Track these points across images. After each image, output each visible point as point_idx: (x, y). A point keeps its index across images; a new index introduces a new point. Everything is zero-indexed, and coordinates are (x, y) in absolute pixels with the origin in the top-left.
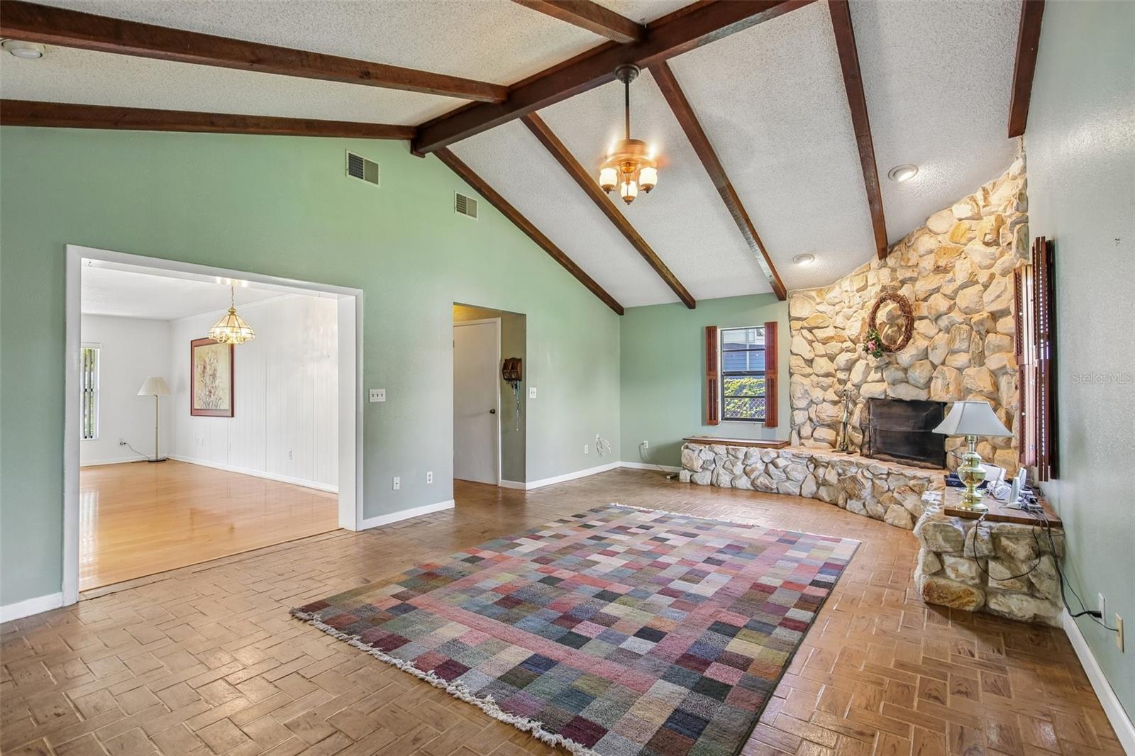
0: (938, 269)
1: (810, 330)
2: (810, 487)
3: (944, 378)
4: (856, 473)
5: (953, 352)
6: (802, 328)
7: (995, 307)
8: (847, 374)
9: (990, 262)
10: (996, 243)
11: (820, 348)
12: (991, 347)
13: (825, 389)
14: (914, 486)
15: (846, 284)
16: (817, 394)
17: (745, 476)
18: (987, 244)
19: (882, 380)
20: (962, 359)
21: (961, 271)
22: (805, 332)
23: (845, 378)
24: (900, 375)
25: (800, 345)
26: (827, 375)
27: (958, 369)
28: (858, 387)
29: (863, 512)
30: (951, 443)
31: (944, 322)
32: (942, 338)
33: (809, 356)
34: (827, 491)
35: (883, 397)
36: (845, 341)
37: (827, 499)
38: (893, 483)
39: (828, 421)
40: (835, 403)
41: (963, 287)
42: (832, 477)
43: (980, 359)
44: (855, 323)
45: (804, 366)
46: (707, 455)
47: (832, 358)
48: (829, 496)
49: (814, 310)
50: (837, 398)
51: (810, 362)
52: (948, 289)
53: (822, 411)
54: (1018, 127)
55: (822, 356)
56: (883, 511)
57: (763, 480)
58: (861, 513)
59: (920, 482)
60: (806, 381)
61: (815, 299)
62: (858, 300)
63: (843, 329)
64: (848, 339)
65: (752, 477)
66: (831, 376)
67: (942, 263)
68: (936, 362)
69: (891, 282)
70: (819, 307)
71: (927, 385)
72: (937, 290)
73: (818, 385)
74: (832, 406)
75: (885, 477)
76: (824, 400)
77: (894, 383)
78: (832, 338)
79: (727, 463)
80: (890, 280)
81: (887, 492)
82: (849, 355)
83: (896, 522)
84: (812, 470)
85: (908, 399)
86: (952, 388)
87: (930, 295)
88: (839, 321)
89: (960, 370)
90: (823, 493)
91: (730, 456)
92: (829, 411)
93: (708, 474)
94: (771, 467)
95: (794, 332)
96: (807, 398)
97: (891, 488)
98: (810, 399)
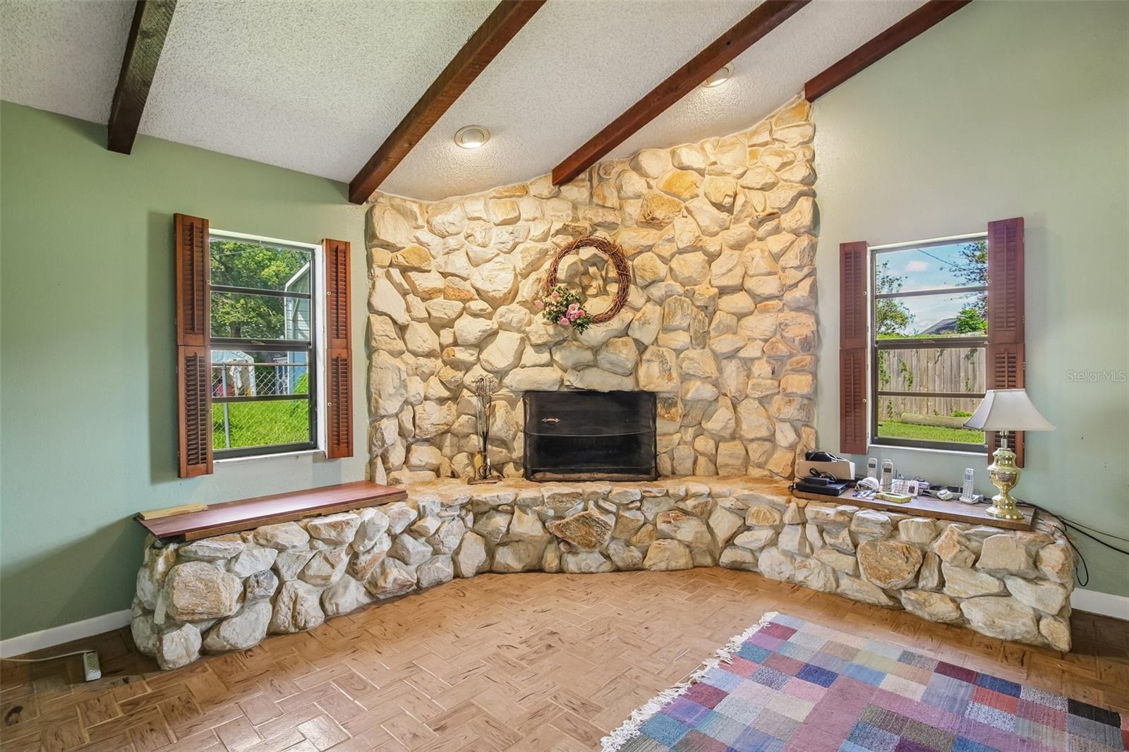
0: (650, 222)
1: (404, 270)
2: (473, 557)
3: (663, 361)
4: (585, 509)
5: (666, 329)
6: (391, 265)
7: (724, 282)
8: (475, 352)
9: (717, 229)
10: (730, 210)
11: (419, 308)
12: (721, 326)
13: (425, 377)
14: (695, 507)
15: (476, 207)
16: (416, 387)
17: (353, 582)
18: (719, 206)
19: (549, 364)
20: (682, 339)
21: (683, 231)
22: (395, 273)
23: (472, 359)
24: (587, 356)
25: (388, 298)
26: (429, 355)
27: (675, 350)
28: (501, 374)
29: (607, 566)
30: (664, 443)
31: (657, 291)
32: (653, 312)
33: (403, 318)
34: (515, 553)
35: (555, 388)
36: (471, 299)
37: (518, 566)
38: (650, 510)
39: (432, 431)
40: (441, 401)
41: (681, 252)
42: (527, 525)
43: (701, 339)
44: (503, 274)
45: (395, 336)
46: (255, 560)
47: (438, 326)
48: (519, 560)
49: (412, 238)
50: (446, 394)
51: (402, 329)
52: (667, 250)
53: (425, 416)
54: (817, 88)
55: (421, 321)
56: (641, 555)
57: (397, 574)
58: (601, 569)
59: (701, 500)
60: (397, 362)
61: (416, 219)
62: (506, 237)
63: (465, 279)
64: (476, 296)
65: (368, 576)
66: (434, 356)
67: (660, 214)
68: (647, 340)
69: (572, 221)
70: (419, 233)
71: (633, 372)
72: (649, 248)
73: (416, 371)
74: (437, 407)
75: (638, 504)
76: (426, 398)
77: (579, 367)
78: (440, 291)
79: (314, 564)
80: (570, 219)
81: (644, 524)
82: (483, 325)
83: (673, 565)
84: (470, 524)
85: (606, 390)
86: (675, 375)
87: (641, 252)
88: (459, 263)
89: (678, 352)
90: (505, 557)
91: (320, 545)
92: (433, 416)
93: (265, 609)
94: (408, 540)
95: (378, 271)
96: (402, 395)
97: (651, 518)
98: (406, 396)
